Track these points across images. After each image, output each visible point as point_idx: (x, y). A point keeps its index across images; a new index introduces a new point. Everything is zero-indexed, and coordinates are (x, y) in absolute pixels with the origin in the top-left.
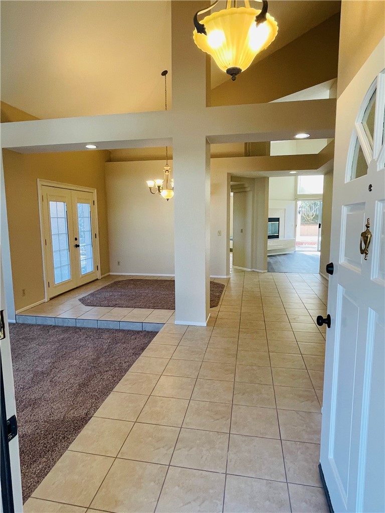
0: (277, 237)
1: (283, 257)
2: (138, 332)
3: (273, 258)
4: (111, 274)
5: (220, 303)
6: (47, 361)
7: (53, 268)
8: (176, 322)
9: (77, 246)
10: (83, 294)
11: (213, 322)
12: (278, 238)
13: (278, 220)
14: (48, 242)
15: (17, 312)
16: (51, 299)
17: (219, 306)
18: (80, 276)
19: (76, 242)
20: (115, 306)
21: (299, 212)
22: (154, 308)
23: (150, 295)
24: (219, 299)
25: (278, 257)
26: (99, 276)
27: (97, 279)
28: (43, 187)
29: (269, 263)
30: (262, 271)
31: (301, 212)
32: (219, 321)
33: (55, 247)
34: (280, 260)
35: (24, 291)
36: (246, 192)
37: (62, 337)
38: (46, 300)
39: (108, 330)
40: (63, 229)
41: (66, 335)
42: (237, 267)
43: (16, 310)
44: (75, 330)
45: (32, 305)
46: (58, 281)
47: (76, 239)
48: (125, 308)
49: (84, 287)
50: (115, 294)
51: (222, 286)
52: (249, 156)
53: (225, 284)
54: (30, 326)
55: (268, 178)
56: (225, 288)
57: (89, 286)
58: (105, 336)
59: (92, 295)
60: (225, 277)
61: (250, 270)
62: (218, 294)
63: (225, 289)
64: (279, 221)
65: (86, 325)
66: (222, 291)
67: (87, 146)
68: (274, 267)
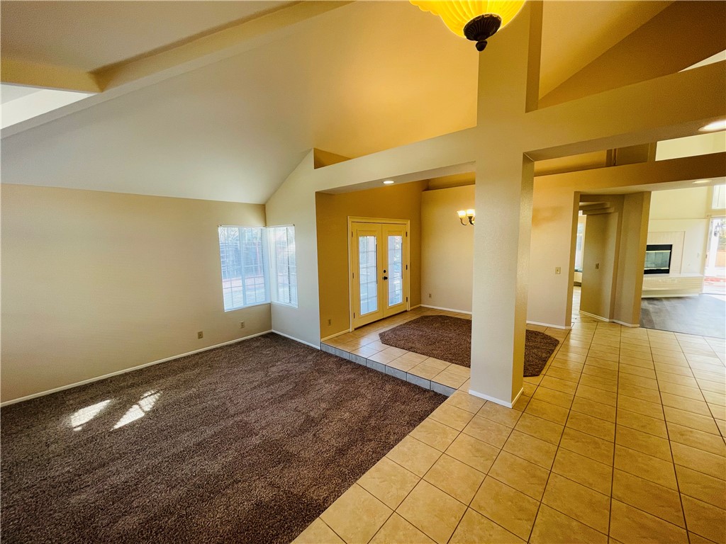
0: (667, 271)
1: (674, 302)
2: (425, 391)
3: (655, 302)
4: (422, 305)
5: (544, 372)
6: (323, 405)
7: (359, 300)
8: (471, 392)
9: (386, 278)
10: (386, 328)
11: (523, 404)
12: (668, 273)
13: (670, 247)
14: (356, 275)
15: (323, 340)
16: (355, 329)
17: (541, 376)
18: (388, 308)
19: (385, 275)
20: (409, 349)
21: (715, 234)
22: (451, 361)
23: (452, 342)
24: (545, 365)
25: (665, 302)
26: (408, 308)
27: (406, 311)
28: (352, 223)
29: (646, 312)
30: (630, 325)
31: (718, 235)
32: (534, 404)
33: (363, 279)
34: (668, 308)
35: (330, 321)
36: (608, 213)
37: (348, 376)
38: (351, 330)
39: (395, 379)
40: (372, 261)
41: (352, 376)
42: (587, 314)
43: (321, 338)
44: (363, 370)
45: (337, 334)
46: (364, 311)
47: (385, 271)
48: (419, 355)
49: (390, 319)
50: (416, 333)
51: (555, 343)
52: (615, 165)
53: (561, 340)
54: (330, 355)
55: (650, 192)
56: (559, 345)
57: (396, 318)
58: (388, 387)
59: (393, 330)
60: (564, 328)
61: (608, 320)
62: (544, 355)
63: (558, 348)
64: (671, 249)
65: (374, 367)
66: (553, 351)
67: (385, 182)
68: (654, 318)
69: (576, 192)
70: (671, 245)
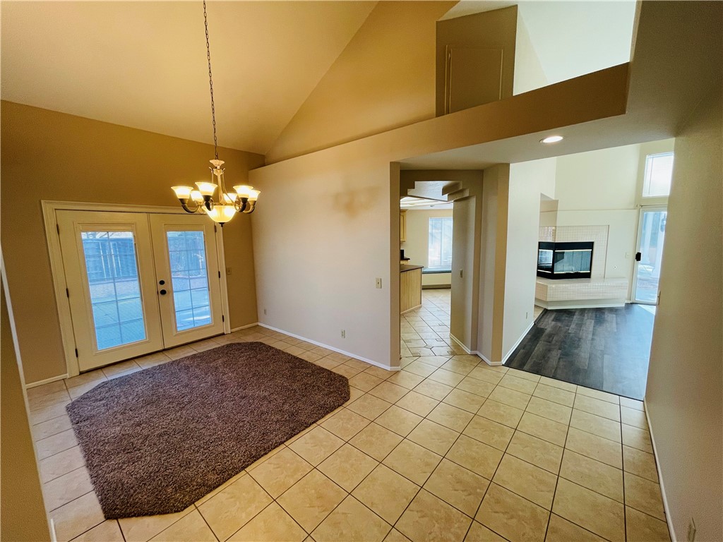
0: (588, 276)
3: (564, 316)
4: (260, 324)
9: (165, 292)
13: (590, 245)
16: (81, 374)
18: (175, 334)
19: (161, 288)
26: (226, 330)
27: (223, 334)
30: (490, 362)
36: (467, 198)
38: (69, 376)
42: (455, 339)
47: (163, 282)
55: (508, 165)
60: (389, 368)
61: (470, 352)
69: (392, 163)
70: (593, 243)
